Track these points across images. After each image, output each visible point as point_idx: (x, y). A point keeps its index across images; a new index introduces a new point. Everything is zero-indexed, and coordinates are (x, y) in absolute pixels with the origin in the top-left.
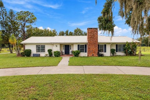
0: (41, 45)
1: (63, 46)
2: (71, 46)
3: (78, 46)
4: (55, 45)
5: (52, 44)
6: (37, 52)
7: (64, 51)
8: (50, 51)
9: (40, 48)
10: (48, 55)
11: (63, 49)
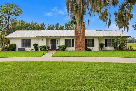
0: (26, 39)
1: (50, 40)
2: (58, 40)
3: (65, 40)
4: (41, 39)
5: (38, 38)
6: (22, 46)
7: (50, 46)
8: (36, 45)
9: (25, 42)
10: (34, 50)
11: (50, 43)
